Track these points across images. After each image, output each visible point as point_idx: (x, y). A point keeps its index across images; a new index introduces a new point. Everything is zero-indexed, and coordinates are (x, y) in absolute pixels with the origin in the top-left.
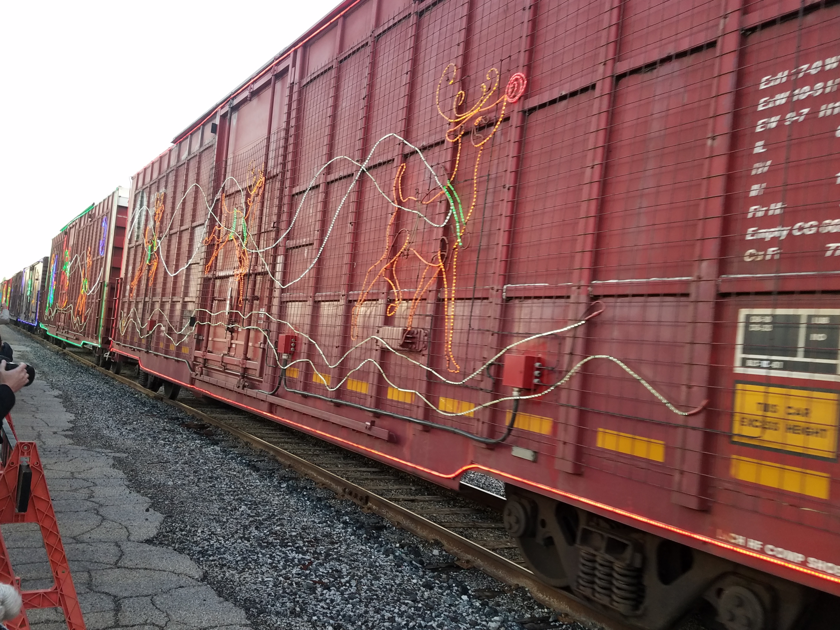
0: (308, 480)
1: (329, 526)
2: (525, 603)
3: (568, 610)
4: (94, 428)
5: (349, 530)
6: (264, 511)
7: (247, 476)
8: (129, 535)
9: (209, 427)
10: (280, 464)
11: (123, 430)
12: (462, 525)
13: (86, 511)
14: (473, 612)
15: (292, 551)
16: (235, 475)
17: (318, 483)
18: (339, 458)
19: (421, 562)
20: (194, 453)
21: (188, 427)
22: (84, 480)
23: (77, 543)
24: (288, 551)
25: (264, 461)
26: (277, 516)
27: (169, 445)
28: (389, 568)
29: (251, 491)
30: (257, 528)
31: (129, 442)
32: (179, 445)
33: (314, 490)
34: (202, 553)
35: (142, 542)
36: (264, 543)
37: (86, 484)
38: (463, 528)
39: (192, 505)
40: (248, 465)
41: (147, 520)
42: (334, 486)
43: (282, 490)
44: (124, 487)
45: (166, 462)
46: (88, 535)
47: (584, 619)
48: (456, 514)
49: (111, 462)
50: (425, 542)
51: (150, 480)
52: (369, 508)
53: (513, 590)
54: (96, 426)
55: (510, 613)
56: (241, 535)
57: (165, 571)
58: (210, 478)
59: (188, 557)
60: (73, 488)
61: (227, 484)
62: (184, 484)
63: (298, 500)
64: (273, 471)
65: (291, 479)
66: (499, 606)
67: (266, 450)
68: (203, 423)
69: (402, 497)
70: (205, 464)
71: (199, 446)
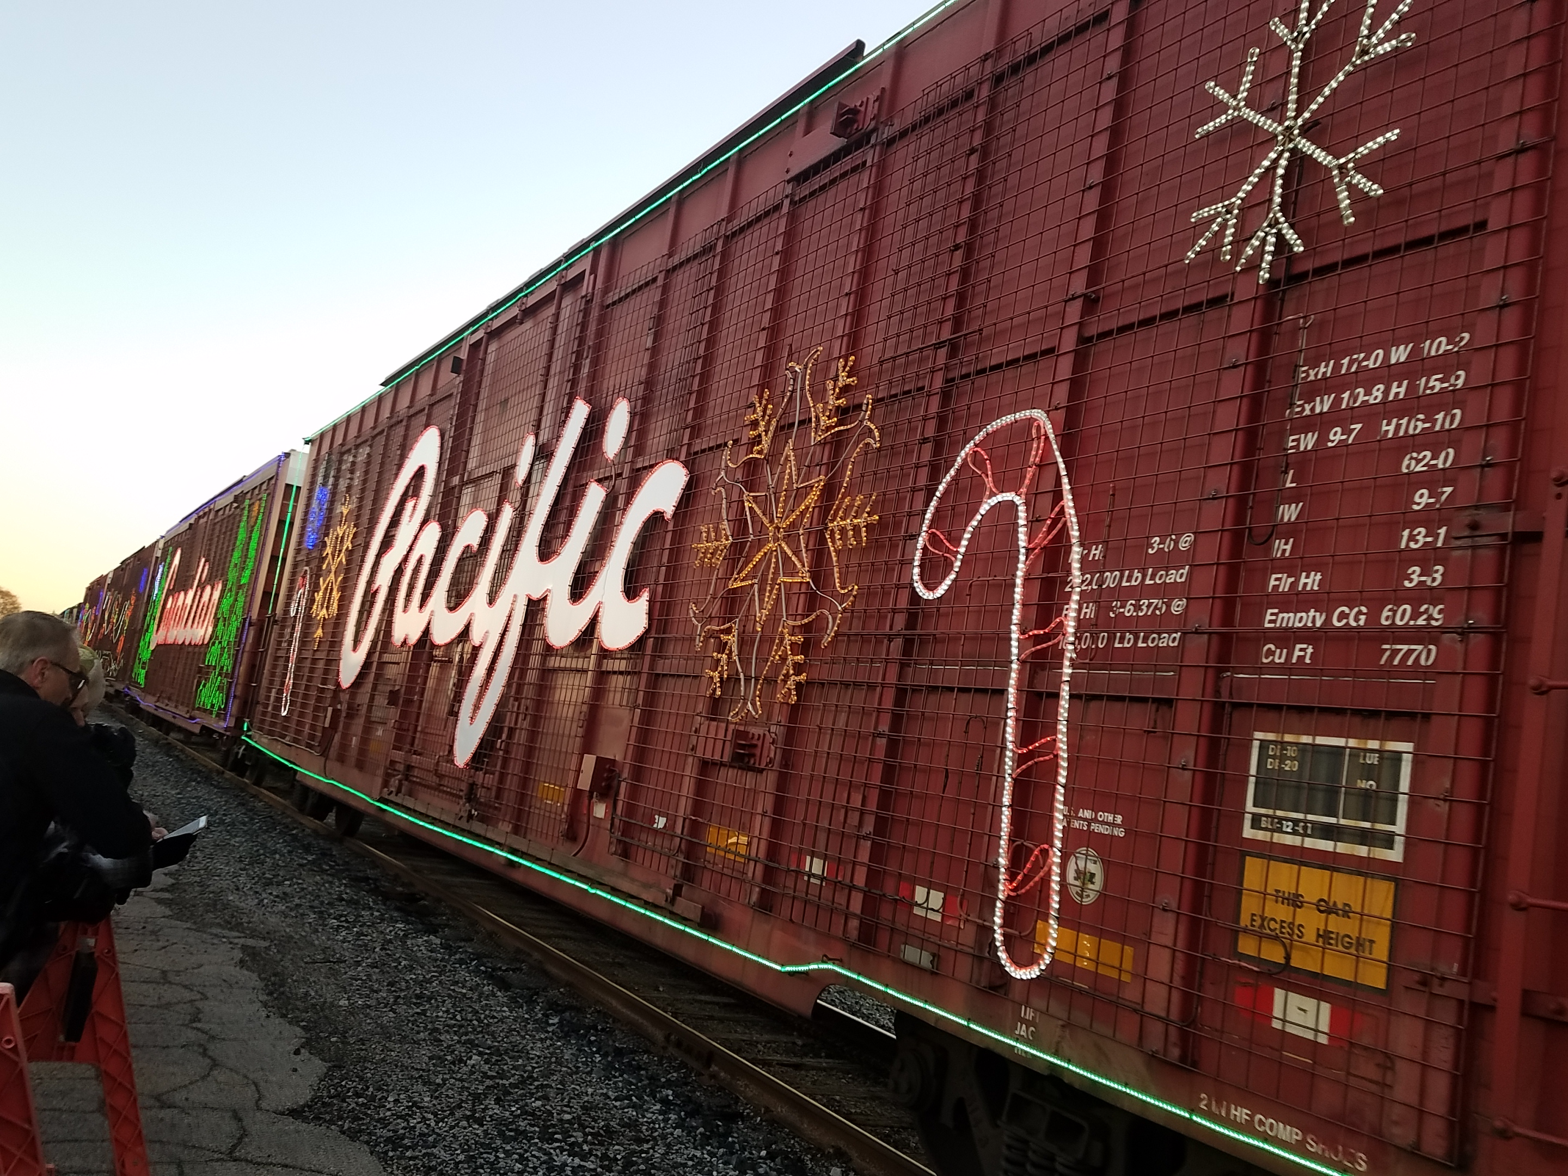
0: (599, 1012)
1: (634, 1106)
4: (211, 889)
5: (673, 1117)
6: (515, 1068)
7: (487, 999)
8: (259, 1099)
9: (423, 899)
10: (551, 978)
11: (264, 895)
12: (888, 1122)
13: (183, 1047)
15: (562, 1150)
16: (464, 995)
17: (619, 1021)
18: (661, 973)
20: (391, 947)
21: (386, 897)
22: (185, 987)
23: (162, 1107)
24: (555, 1149)
26: (537, 1079)
27: (347, 928)
29: (492, 1028)
30: (498, 1100)
31: (273, 920)
32: (365, 930)
33: (611, 1033)
34: (394, 1143)
35: (282, 1114)
36: (510, 1130)
37: (187, 995)
38: (891, 1128)
39: (380, 1047)
40: (490, 977)
41: (295, 1070)
42: (649, 1027)
43: (550, 1029)
44: (258, 1005)
45: (339, 961)
46: (183, 1094)
48: (879, 1099)
49: (238, 955)
50: (817, 1151)
51: (307, 994)
52: (713, 1076)
54: (216, 884)
56: (468, 1113)
57: (321, 1173)
58: (418, 997)
59: (366, 1148)
60: (163, 1001)
61: (447, 1011)
62: (369, 1007)
63: (579, 1050)
64: (535, 991)
65: (570, 1008)
67: (528, 951)
68: (413, 890)
69: (778, 1057)
70: (411, 969)
71: (402, 934)
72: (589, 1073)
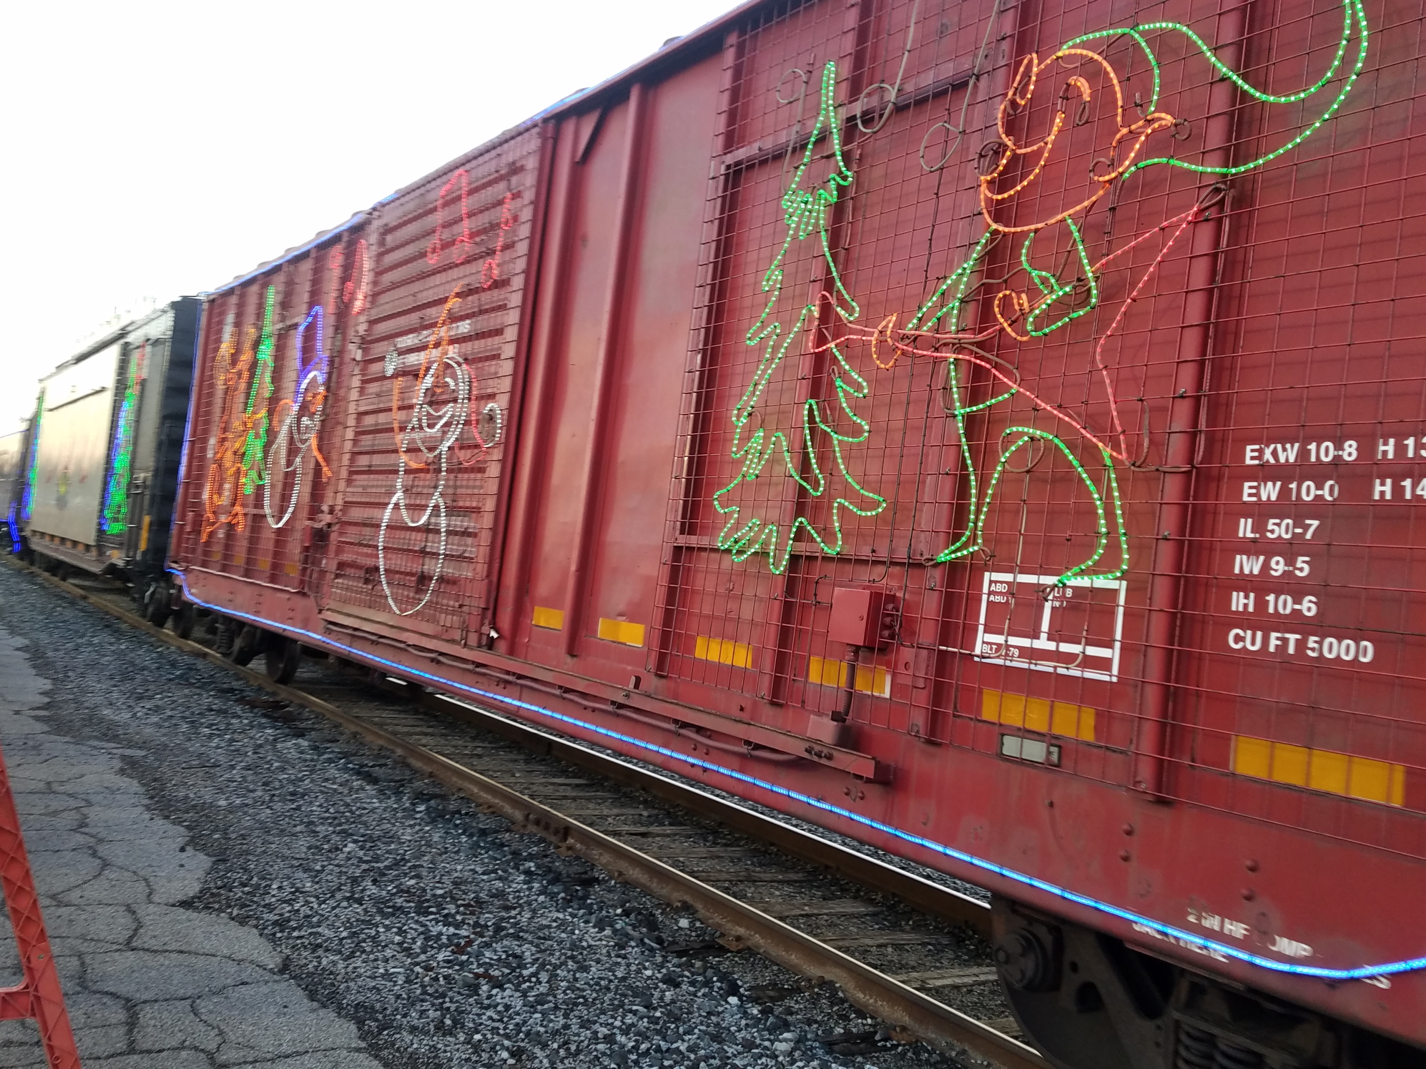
0: (462, 798)
1: (500, 879)
2: (835, 1008)
3: (906, 1020)
4: (86, 704)
5: (536, 885)
6: (388, 852)
7: (357, 792)
8: (150, 894)
9: (287, 706)
10: (415, 771)
11: (137, 709)
12: (728, 877)
13: (74, 850)
14: (747, 1025)
15: (437, 922)
16: (335, 790)
17: (481, 805)
18: (516, 761)
19: (660, 941)
20: (261, 750)
21: (253, 705)
22: (70, 795)
23: (58, 906)
24: (431, 921)
25: (385, 765)
26: (409, 861)
27: (219, 736)
28: (604, 951)
29: (364, 818)
30: (375, 882)
31: (148, 730)
32: (236, 736)
33: (474, 816)
34: (280, 925)
35: (173, 905)
36: (389, 907)
37: (73, 803)
38: (730, 881)
39: (260, 841)
40: (358, 773)
41: (182, 866)
42: (508, 809)
43: (418, 816)
44: (141, 809)
45: (215, 766)
46: (77, 893)
47: (933, 1036)
48: (718, 857)
49: (117, 764)
50: (667, 906)
51: (186, 797)
52: (570, 848)
53: (813, 987)
54: (90, 700)
55: (810, 1025)
56: (348, 895)
57: (214, 956)
58: (293, 794)
59: (255, 931)
60: (52, 809)
61: (320, 806)
62: (247, 805)
63: (447, 833)
64: (401, 783)
65: (434, 796)
66: (791, 1014)
67: (391, 747)
68: (279, 698)
69: (626, 828)
70: (283, 769)
71: (271, 738)
72: (457, 852)
